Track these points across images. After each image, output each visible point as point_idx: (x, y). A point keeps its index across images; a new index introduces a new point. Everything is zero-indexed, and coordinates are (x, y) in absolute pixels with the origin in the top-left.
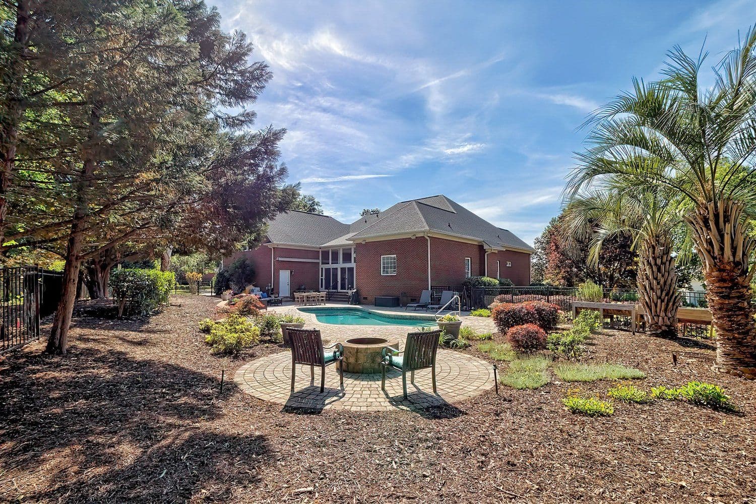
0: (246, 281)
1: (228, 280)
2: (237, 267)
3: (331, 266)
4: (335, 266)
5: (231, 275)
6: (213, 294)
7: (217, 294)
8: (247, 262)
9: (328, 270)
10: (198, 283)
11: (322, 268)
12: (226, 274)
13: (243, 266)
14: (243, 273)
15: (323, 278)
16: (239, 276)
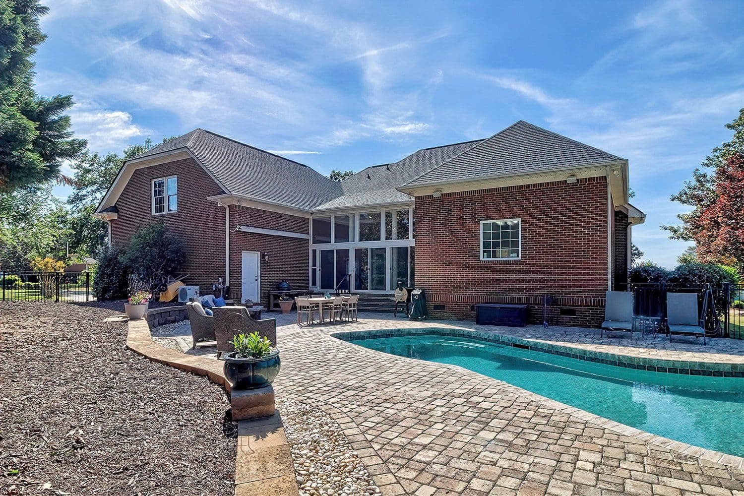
0: (167, 273)
1: (126, 270)
2: (148, 244)
3: (333, 246)
4: (342, 246)
5: (134, 260)
6: (91, 298)
7: (99, 300)
8: (168, 235)
9: (326, 255)
10: (57, 279)
11: (314, 251)
12: (121, 259)
13: (160, 242)
14: (162, 256)
15: (318, 267)
16: (152, 261)
